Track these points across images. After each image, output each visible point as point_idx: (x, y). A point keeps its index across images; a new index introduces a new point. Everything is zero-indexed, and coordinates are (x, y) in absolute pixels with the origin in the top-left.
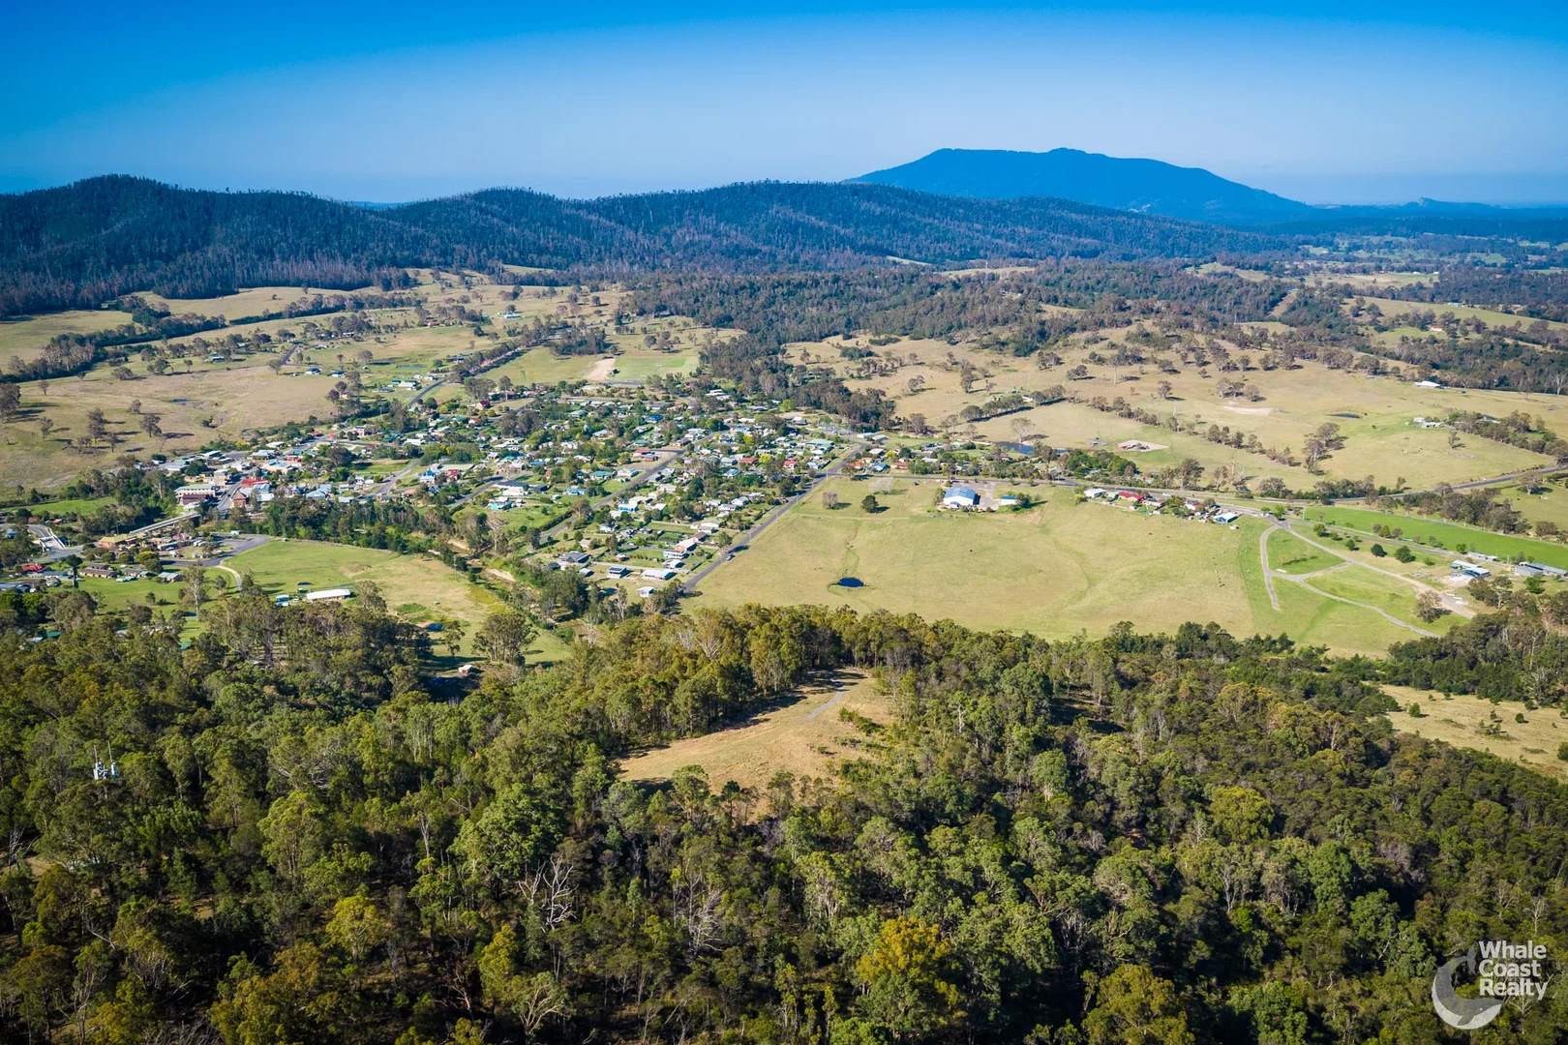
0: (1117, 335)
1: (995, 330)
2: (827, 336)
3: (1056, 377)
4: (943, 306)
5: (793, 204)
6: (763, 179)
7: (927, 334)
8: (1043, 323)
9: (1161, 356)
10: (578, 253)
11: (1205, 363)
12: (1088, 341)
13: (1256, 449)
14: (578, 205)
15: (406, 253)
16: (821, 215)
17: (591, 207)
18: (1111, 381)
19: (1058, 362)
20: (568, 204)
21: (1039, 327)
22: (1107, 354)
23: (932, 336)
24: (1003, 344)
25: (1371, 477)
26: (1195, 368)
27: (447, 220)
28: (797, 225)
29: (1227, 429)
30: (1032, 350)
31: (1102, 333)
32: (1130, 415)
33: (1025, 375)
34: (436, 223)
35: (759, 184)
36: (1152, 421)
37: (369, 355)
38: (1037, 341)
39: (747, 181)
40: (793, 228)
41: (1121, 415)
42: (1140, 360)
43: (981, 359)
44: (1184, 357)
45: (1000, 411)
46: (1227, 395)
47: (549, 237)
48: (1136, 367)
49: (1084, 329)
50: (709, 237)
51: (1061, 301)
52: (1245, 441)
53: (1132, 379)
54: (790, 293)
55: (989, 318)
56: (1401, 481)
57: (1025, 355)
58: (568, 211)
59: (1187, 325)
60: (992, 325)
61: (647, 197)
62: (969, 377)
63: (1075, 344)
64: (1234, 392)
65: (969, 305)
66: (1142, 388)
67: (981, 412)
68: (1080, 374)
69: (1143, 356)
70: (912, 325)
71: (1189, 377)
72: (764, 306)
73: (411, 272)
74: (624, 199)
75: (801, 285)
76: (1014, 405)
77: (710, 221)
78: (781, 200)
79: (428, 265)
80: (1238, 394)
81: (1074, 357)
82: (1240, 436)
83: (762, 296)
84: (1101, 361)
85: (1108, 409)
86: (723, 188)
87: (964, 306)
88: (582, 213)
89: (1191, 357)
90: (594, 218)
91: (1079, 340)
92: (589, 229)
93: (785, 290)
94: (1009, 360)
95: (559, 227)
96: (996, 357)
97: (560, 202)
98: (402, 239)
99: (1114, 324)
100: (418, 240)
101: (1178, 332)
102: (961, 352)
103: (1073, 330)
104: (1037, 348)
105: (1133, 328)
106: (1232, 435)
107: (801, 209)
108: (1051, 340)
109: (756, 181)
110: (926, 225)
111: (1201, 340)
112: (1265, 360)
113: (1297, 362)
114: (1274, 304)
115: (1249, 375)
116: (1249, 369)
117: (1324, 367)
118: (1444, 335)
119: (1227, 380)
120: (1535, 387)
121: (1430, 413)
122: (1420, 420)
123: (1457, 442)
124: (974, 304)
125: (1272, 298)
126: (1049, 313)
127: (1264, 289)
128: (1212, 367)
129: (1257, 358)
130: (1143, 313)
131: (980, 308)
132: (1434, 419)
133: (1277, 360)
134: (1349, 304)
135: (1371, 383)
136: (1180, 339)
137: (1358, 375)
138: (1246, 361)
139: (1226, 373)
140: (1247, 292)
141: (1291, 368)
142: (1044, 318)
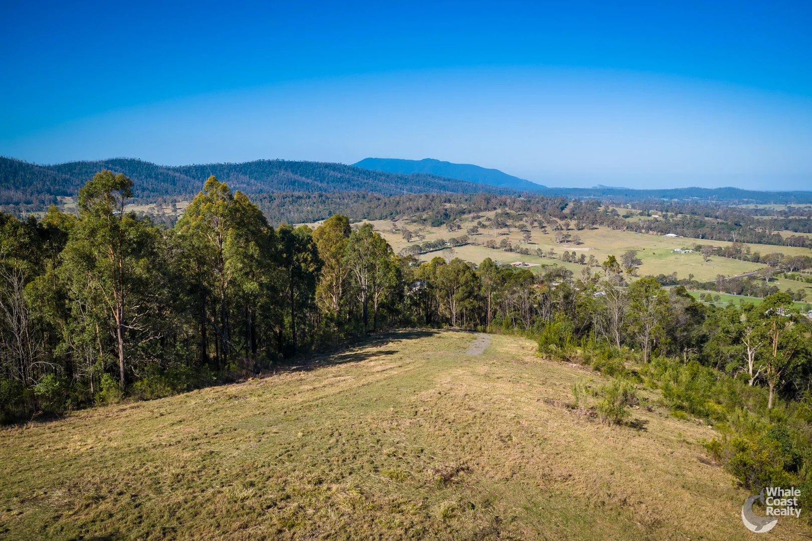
0: (491, 214)
1: (418, 214)
2: (317, 220)
3: (458, 234)
4: (385, 204)
5: (293, 171)
6: (275, 159)
7: (378, 217)
8: (446, 210)
9: (517, 224)
10: (167, 191)
11: (543, 227)
12: (474, 218)
13: (594, 264)
14: (168, 169)
15: (57, 187)
16: (308, 177)
17: (176, 170)
18: (494, 234)
19: (459, 227)
20: (162, 167)
21: (444, 211)
22: (487, 223)
23: (381, 219)
24: (425, 220)
25: (675, 273)
26: (538, 229)
27: (86, 172)
28: (295, 182)
29: (574, 253)
30: (441, 223)
31: (481, 214)
32: (511, 250)
33: (443, 233)
34: (79, 174)
35: (273, 161)
36: (525, 253)
38: (443, 219)
39: (266, 159)
40: (293, 183)
41: (506, 250)
42: (506, 226)
43: (412, 228)
44: (532, 224)
45: (431, 249)
46: (561, 242)
47: (150, 183)
48: (505, 230)
49: (470, 212)
50: (245, 185)
51: (452, 201)
52: (587, 260)
53: (504, 234)
54: (293, 201)
55: (414, 208)
56: (691, 276)
57: (438, 226)
58: (162, 171)
59: (529, 209)
60: (416, 212)
61: (209, 166)
62: (408, 236)
63: (466, 219)
64: (565, 240)
65: (401, 203)
66: (513, 239)
67: (421, 249)
68: (474, 230)
69: (508, 224)
70: (368, 214)
71: (536, 234)
72: (278, 206)
73: (59, 198)
74: (195, 167)
75: (299, 198)
76: (440, 245)
77: (246, 178)
78: (286, 169)
79: (71, 195)
80: (568, 241)
81: (467, 225)
82: (583, 257)
83: (276, 202)
84: (484, 226)
85: (497, 248)
86: (253, 163)
87: (398, 203)
88: (170, 172)
89: (536, 224)
90: (177, 174)
91: (468, 218)
92: (174, 179)
93: (291, 199)
94: (429, 228)
95: (156, 178)
96: (422, 227)
97: (157, 167)
98: (55, 180)
99: (485, 209)
100: (66, 181)
101: (524, 212)
102: (399, 224)
103: (464, 213)
104: (444, 223)
105: (499, 211)
106: (578, 256)
107: (296, 173)
108: (452, 218)
109: (271, 159)
111: (539, 216)
112: (577, 225)
113: (595, 226)
114: (563, 209)
115: (570, 232)
116: (570, 229)
117: (609, 229)
118: (661, 219)
119: (561, 233)
120: (720, 239)
121: (681, 247)
122: (678, 250)
123: (708, 258)
124: (403, 202)
125: (561, 206)
126: (448, 205)
127: (556, 202)
128: (548, 229)
129: (573, 224)
130: (501, 205)
131: (408, 203)
132: (687, 249)
133: (584, 225)
134: (602, 209)
135: (639, 235)
136: (527, 216)
137: (629, 232)
138: (568, 225)
139: (557, 232)
140: (548, 203)
141: (592, 229)
142: (446, 207)
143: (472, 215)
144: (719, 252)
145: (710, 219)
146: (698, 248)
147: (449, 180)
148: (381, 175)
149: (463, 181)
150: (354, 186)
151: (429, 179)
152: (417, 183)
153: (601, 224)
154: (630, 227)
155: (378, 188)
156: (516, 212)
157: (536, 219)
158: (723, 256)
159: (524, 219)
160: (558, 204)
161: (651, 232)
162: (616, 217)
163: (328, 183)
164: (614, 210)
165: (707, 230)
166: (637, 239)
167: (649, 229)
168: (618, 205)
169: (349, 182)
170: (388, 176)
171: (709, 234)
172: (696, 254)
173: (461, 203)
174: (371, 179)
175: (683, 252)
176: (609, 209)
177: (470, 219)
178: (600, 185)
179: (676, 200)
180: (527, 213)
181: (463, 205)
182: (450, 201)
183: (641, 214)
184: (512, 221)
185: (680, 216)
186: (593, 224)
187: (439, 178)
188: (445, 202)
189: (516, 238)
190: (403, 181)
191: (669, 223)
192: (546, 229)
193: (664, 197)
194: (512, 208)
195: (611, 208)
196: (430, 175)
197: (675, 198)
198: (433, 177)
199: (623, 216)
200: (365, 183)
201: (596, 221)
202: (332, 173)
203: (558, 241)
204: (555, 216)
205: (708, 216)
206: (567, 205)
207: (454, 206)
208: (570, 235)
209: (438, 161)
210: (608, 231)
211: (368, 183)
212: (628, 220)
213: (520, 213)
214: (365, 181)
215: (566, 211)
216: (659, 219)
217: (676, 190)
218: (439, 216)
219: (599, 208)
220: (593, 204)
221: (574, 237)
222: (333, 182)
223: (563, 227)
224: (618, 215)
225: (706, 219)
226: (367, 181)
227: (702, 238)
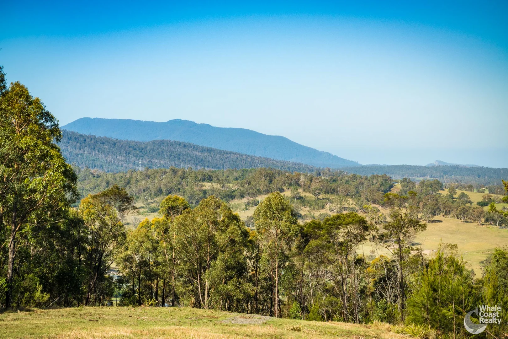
12: (248, 204)
21: (202, 195)
31: (260, 199)
49: (242, 196)
51: (215, 179)
55: (153, 189)
59: (334, 191)
60: (156, 195)
63: (237, 207)
68: (250, 224)
91: (239, 205)
101: (327, 196)
103: (232, 197)
105: (288, 194)
111: (351, 201)
113: (436, 218)
114: (386, 192)
117: (459, 221)
124: (137, 181)
125: (383, 188)
126: (207, 186)
127: (375, 181)
130: (290, 185)
131: (144, 182)
133: (420, 215)
134: (445, 193)
136: (331, 202)
137: (490, 226)
140: (362, 184)
141: (433, 222)
142: (204, 188)
143: (245, 200)
147: (210, 150)
148: (103, 143)
149: (231, 153)
151: (179, 149)
152: (161, 155)
153: (447, 213)
154: (490, 219)
155: (98, 163)
156: (316, 195)
157: (346, 206)
159: (328, 206)
160: (377, 186)
162: (468, 205)
164: (463, 195)
168: (470, 188)
170: (115, 144)
173: (229, 182)
174: (86, 148)
176: (455, 193)
177: (243, 207)
178: (440, 162)
180: (332, 197)
181: (231, 185)
182: (210, 179)
184: (308, 209)
186: (434, 214)
187: (195, 148)
188: (204, 181)
190: (137, 152)
194: (307, 188)
195: (459, 192)
196: (180, 144)
198: (185, 146)
199: (478, 204)
200: (77, 155)
201: (438, 208)
204: (375, 202)
206: (392, 186)
207: (217, 186)
209: (191, 123)
210: (458, 225)
211: (82, 154)
212: (486, 208)
213: (321, 197)
214: (78, 151)
218: (194, 202)
219: (440, 192)
220: (431, 185)
224: (470, 202)
226: (81, 152)
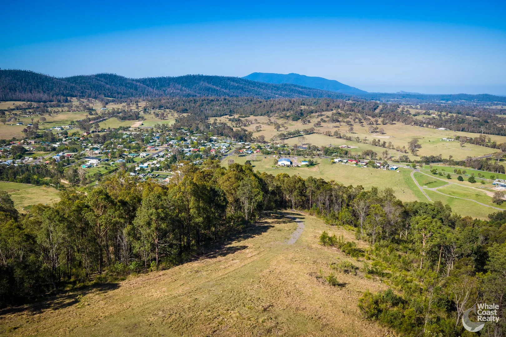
0: (329, 114)
1: (284, 113)
2: (223, 115)
3: (308, 126)
4: (264, 106)
5: (208, 82)
6: (197, 74)
7: (260, 114)
8: (302, 110)
9: (345, 120)
10: (132, 94)
11: (362, 122)
12: (318, 116)
13: (391, 147)
14: (133, 80)
15: (68, 92)
16: (217, 86)
17: (137, 81)
18: (330, 127)
19: (309, 122)
20: (129, 79)
21: (300, 111)
22: (327, 119)
23: (261, 115)
24: (288, 117)
25: (441, 155)
26: (358, 123)
27: (84, 82)
28: (209, 88)
29: (379, 140)
30: (299, 119)
31: (323, 113)
32: (340, 137)
33: (299, 126)
34: (80, 83)
35: (196, 76)
36: (349, 139)
37: (45, 119)
38: (299, 116)
39: (192, 74)
40: (208, 89)
41: (337, 138)
42: (338, 121)
43: (280, 122)
44: (354, 120)
45: (292, 136)
46: (372, 132)
47: (122, 89)
48: (337, 124)
49: (316, 112)
50: (179, 91)
51: (306, 105)
52: (387, 145)
53: (337, 127)
54: (208, 103)
55: (282, 109)
56: (451, 157)
57: (296, 120)
58: (128, 81)
59: (353, 111)
60: (283, 111)
61: (157, 78)
62: (278, 127)
63: (314, 117)
64: (375, 131)
65: (274, 105)
66: (342, 130)
67: (285, 136)
68: (318, 124)
69: (340, 120)
70: (254, 112)
71: (357, 127)
72: (199, 106)
73: (69, 98)
74: (149, 79)
75: (212, 101)
76: (297, 134)
77: (180, 86)
78: (204, 81)
79: (76, 96)
80: (376, 132)
81: (315, 120)
82: (385, 143)
83: (198, 104)
84: (325, 121)
85: (332, 136)
86: (184, 76)
87: (272, 105)
88: (134, 82)
89: (357, 120)
90: (138, 84)
91: (315, 116)
92: (136, 86)
93: (207, 102)
94: (291, 122)
95: (126, 86)
96: (286, 121)
97: (126, 79)
98: (66, 87)
99: (327, 110)
100: (72, 88)
101: (350, 113)
102: (273, 119)
103: (312, 112)
104: (300, 118)
105: (334, 111)
106: (381, 142)
107: (210, 83)
108: (305, 115)
109: (195, 74)
110: (252, 90)
111: (359, 115)
112: (383, 121)
113: (394, 122)
114: (375, 109)
115: (378, 126)
116: (378, 124)
118: (437, 117)
119: (372, 127)
120: (473, 132)
121: (447, 137)
122: (445, 139)
123: (463, 145)
124: (275, 105)
125: (374, 107)
126: (303, 107)
127: (371, 105)
128: (365, 123)
129: (380, 120)
130: (336, 107)
131: (278, 106)
132: (451, 138)
133: (387, 121)
134: (400, 110)
135: (421, 128)
136: (351, 115)
137: (416, 126)
138: (377, 121)
139: (370, 126)
140: (366, 105)
141: (392, 124)
142: (301, 109)
143: (317, 114)
144: (471, 141)
145: (470, 117)
146: (458, 138)
147: (305, 88)
148: (262, 85)
149: (313, 89)
150: (245, 92)
151: (293, 87)
152: (285, 89)
153: (398, 120)
154: (416, 124)
155: (260, 93)
156: (345, 112)
157: (358, 117)
158: (473, 143)
159: (350, 117)
160: (372, 106)
161: (429, 126)
162: (408, 115)
163: (229, 90)
164: (408, 111)
165: (465, 125)
166: (420, 131)
167: (429, 123)
169: (242, 89)
170: (267, 85)
171: (467, 128)
172: (456, 142)
173: (311, 105)
174: (256, 87)
175: (448, 140)
176: (404, 109)
178: (402, 91)
179: (450, 102)
180: (352, 113)
181: (312, 107)
182: (304, 105)
183: (425, 114)
184: (342, 118)
185: (450, 115)
186: (393, 120)
187: (299, 87)
188: (301, 105)
189: (344, 129)
190: (276, 88)
191: (442, 120)
192: (363, 123)
193: (442, 100)
194: (343, 109)
195: (406, 109)
196: (293, 85)
197: (450, 100)
198: (295, 86)
199: (413, 115)
201: (395, 118)
202: (232, 83)
203: (370, 131)
204: (369, 115)
205: (468, 115)
206: (378, 107)
207: (306, 107)
208: (378, 128)
209: (298, 75)
210: (402, 125)
211: (254, 90)
212: (416, 117)
213: (347, 113)
214: (253, 88)
215: (377, 111)
216: (435, 117)
217: (450, 96)
218: (297, 114)
219: (398, 109)
220: (394, 106)
221: (380, 129)
222: (232, 89)
223: (374, 123)
224: (410, 114)
225: (467, 117)
226: (254, 89)
227: (462, 131)
